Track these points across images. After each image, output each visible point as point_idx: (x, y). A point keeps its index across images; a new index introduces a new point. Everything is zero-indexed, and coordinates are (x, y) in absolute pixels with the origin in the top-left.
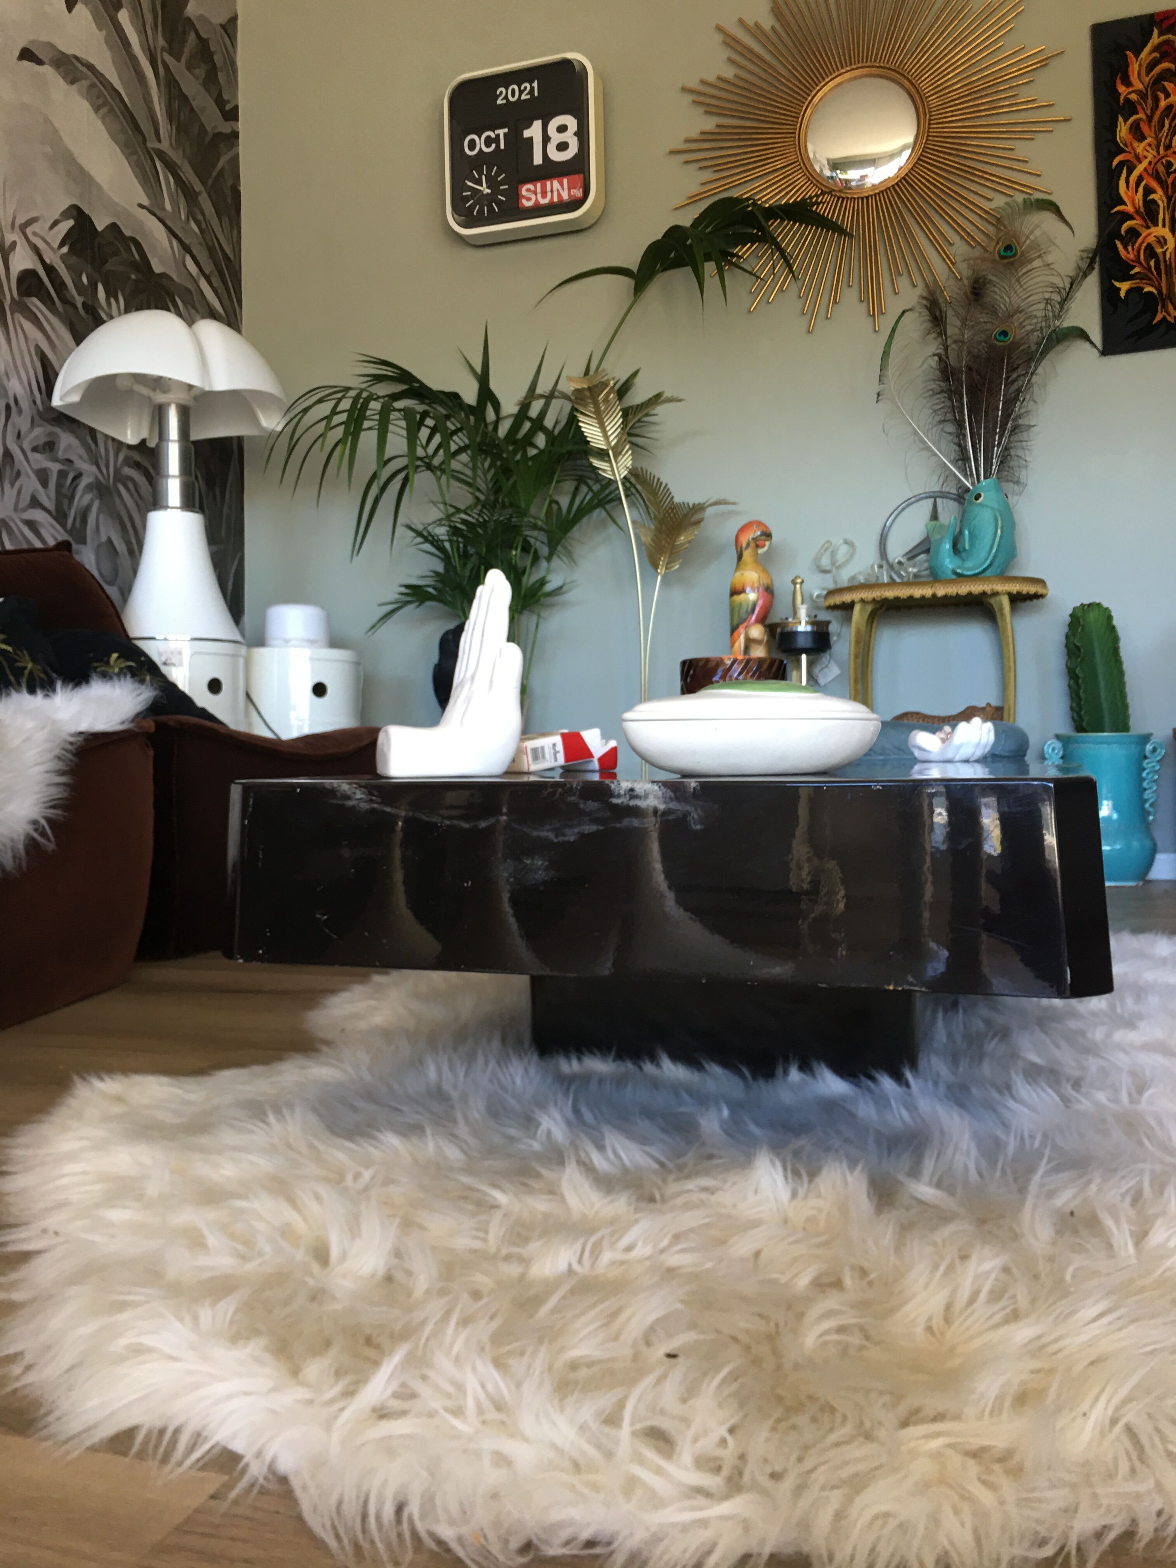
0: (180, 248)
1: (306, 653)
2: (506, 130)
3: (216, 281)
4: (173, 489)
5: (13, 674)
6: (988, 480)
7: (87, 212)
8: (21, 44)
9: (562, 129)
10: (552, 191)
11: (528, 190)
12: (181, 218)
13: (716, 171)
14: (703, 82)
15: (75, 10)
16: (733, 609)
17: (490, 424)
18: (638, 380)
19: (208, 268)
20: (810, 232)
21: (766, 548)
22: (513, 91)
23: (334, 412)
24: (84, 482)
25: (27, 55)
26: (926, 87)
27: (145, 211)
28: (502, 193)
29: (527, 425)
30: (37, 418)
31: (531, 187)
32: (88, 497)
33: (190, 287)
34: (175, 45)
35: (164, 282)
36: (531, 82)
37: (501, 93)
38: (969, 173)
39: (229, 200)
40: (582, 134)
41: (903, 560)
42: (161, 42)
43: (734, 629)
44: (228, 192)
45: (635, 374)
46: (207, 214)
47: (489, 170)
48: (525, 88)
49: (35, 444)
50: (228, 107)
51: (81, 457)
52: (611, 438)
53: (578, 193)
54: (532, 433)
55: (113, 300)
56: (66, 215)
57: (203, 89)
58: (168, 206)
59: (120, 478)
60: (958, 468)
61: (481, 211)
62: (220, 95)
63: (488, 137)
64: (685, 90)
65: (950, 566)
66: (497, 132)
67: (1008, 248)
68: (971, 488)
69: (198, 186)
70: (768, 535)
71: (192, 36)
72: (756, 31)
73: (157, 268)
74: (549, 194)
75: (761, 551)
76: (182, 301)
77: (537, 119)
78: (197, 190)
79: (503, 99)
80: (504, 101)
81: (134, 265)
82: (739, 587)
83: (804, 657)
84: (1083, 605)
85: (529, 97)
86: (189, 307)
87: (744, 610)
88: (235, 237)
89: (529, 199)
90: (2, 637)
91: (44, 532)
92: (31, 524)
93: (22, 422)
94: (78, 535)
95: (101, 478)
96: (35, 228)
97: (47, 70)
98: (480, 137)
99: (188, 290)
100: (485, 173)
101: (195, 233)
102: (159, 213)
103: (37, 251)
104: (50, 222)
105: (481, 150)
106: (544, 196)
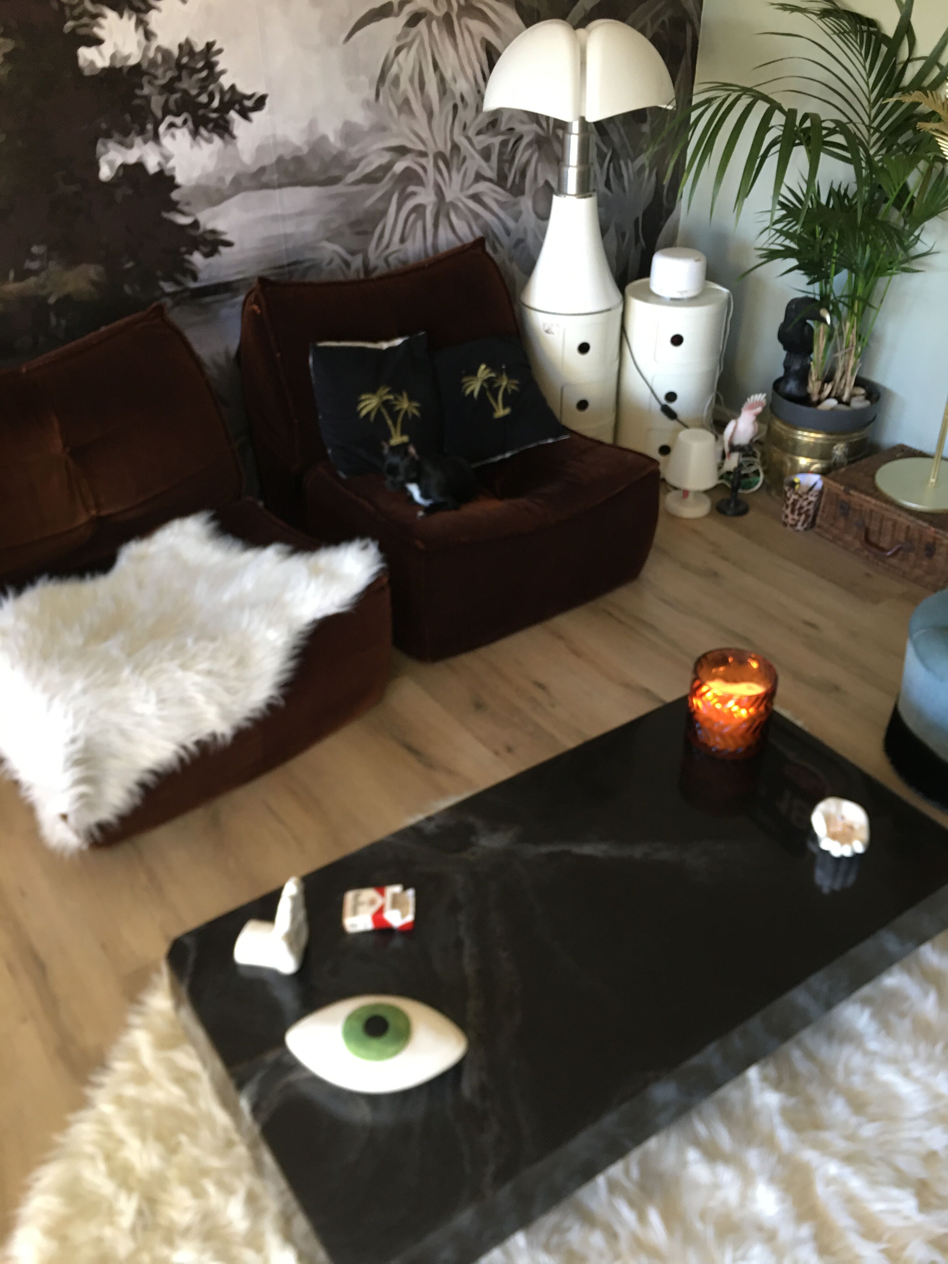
5: (391, 418)
24: (525, 142)
90: (387, 390)
91: (487, 200)
92: (476, 198)
93: (466, 115)
94: (518, 190)
95: (541, 132)
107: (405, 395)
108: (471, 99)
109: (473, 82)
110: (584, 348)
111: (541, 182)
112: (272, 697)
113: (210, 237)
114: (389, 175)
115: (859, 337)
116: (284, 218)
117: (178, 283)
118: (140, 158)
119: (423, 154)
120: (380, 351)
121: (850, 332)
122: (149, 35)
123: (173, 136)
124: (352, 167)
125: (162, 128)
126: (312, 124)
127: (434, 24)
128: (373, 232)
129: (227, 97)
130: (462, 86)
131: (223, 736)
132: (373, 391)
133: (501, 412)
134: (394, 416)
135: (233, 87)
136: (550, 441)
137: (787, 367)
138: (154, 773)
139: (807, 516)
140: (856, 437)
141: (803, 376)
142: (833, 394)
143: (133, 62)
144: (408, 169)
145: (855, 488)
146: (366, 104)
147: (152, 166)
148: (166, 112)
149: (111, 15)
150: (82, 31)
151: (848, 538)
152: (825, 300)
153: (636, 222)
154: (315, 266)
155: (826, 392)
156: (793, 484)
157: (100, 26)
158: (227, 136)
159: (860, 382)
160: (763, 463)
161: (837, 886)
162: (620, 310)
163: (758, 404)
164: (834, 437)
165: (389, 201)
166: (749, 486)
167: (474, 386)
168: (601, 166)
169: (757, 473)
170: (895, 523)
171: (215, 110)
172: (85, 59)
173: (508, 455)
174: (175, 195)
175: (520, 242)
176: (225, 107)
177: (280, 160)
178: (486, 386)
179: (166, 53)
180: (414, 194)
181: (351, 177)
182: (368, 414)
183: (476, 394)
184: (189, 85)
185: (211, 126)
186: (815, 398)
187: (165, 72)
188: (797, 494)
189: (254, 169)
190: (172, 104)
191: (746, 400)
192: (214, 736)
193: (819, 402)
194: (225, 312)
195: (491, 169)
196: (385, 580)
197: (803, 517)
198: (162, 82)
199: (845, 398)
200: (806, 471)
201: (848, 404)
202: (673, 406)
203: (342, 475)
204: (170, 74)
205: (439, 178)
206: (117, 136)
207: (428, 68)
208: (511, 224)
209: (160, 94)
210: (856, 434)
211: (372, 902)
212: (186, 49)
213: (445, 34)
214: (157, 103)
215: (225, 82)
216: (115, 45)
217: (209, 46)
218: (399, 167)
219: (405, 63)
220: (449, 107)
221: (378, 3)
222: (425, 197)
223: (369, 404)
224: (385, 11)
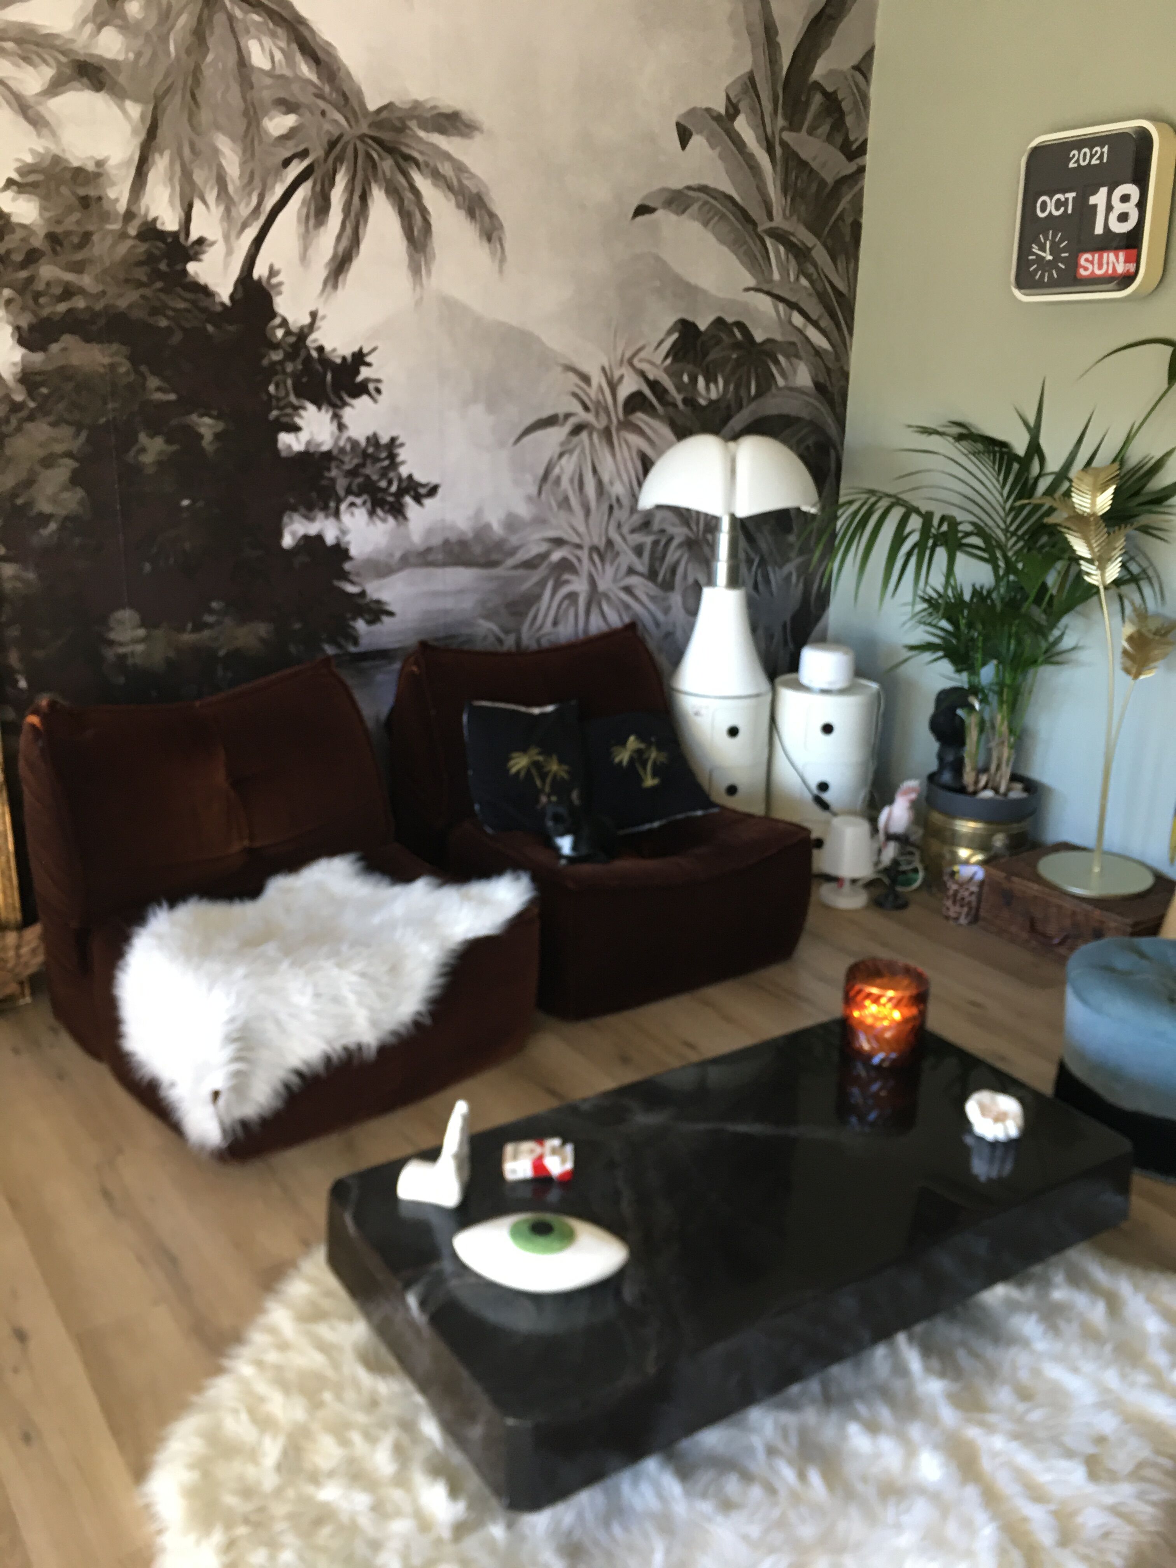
0: (787, 308)
2: (1074, 194)
3: (825, 322)
4: (722, 569)
5: (540, 779)
7: (690, 319)
8: (636, 203)
9: (1125, 198)
10: (1108, 263)
11: (1087, 260)
12: (789, 281)
15: (690, 145)
17: (1032, 478)
19: (817, 313)
22: (1085, 154)
24: (676, 542)
25: (642, 210)
27: (752, 293)
28: (1063, 260)
31: (1088, 256)
32: (678, 554)
33: (795, 339)
34: (796, 118)
35: (767, 347)
36: (1102, 147)
37: (1074, 155)
39: (848, 238)
40: (1141, 205)
42: (781, 122)
44: (847, 231)
46: (819, 262)
47: (1054, 236)
48: (1096, 152)
50: (854, 147)
51: (673, 525)
52: (1095, 551)
53: (1132, 267)
55: (712, 386)
56: (669, 333)
57: (826, 144)
58: (776, 276)
61: (1042, 276)
62: (846, 139)
63: (1058, 200)
66: (1067, 195)
69: (811, 242)
71: (817, 101)
74: (1105, 266)
77: (1103, 186)
78: (810, 245)
79: (1075, 162)
80: (1076, 165)
81: (737, 345)
85: (1098, 162)
88: (851, 272)
89: (1086, 269)
90: (537, 750)
91: (638, 593)
92: (628, 590)
93: (620, 514)
94: (668, 586)
95: (691, 535)
96: (642, 354)
97: (660, 214)
98: (1051, 199)
99: (793, 344)
100: (1050, 238)
101: (805, 288)
102: (766, 287)
103: (643, 374)
104: (655, 344)
105: (1050, 212)
106: (1100, 267)
107: (555, 757)
108: (626, 502)
109: (628, 486)
110: (733, 732)
111: (690, 580)
112: (419, 1013)
113: (373, 606)
114: (545, 564)
115: (1011, 731)
116: (444, 594)
117: (339, 646)
118: (322, 530)
119: (579, 547)
120: (532, 716)
121: (1002, 723)
122: (341, 427)
123: (352, 514)
124: (513, 552)
125: (343, 507)
126: (479, 512)
127: (595, 436)
128: (527, 614)
129: (404, 484)
130: (618, 489)
131: (369, 1046)
132: (524, 750)
133: (650, 782)
134: (543, 776)
135: (410, 477)
136: (699, 813)
137: (941, 757)
138: (299, 1073)
139: (970, 908)
140: (1016, 828)
141: (958, 767)
142: (990, 786)
143: (325, 448)
144: (563, 559)
145: (1018, 875)
146: (529, 499)
147: (330, 538)
148: (349, 491)
149: (311, 408)
150: (284, 420)
151: (1014, 929)
152: (975, 690)
153: (784, 626)
154: (470, 639)
155: (982, 783)
156: (953, 874)
157: (300, 417)
158: (400, 518)
159: (1015, 778)
160: (922, 861)
161: (994, 1174)
162: (769, 698)
163: (910, 790)
164: (991, 827)
165: (545, 586)
166: (909, 883)
167: (623, 756)
168: (750, 569)
169: (915, 871)
170: (1060, 907)
171: (392, 495)
172: (284, 443)
173: (656, 824)
174: (347, 566)
175: (669, 635)
176: (401, 492)
177: (446, 542)
178: (635, 756)
179: (355, 444)
180: (567, 582)
181: (511, 562)
182: (518, 772)
183: (625, 763)
184: (372, 471)
185: (387, 507)
186: (971, 789)
187: (352, 459)
188: (957, 882)
189: (421, 548)
190: (354, 487)
191: (899, 787)
192: (360, 1047)
193: (975, 793)
194: (380, 677)
195: (643, 564)
196: (536, 911)
197: (965, 909)
198: (347, 467)
199: (1003, 789)
200: (966, 862)
201: (1005, 794)
202: (827, 796)
203: (489, 830)
204: (356, 461)
205: (593, 570)
206: (303, 510)
207: (588, 472)
208: (660, 616)
209: (346, 477)
210: (1015, 825)
211: (532, 1151)
212: (373, 441)
213: (604, 443)
214: (341, 484)
215: (404, 471)
216: (312, 433)
217: (393, 440)
218: (556, 556)
219: (567, 467)
220: (605, 507)
221: (545, 414)
222: (579, 585)
223: (519, 763)
224: (551, 421)
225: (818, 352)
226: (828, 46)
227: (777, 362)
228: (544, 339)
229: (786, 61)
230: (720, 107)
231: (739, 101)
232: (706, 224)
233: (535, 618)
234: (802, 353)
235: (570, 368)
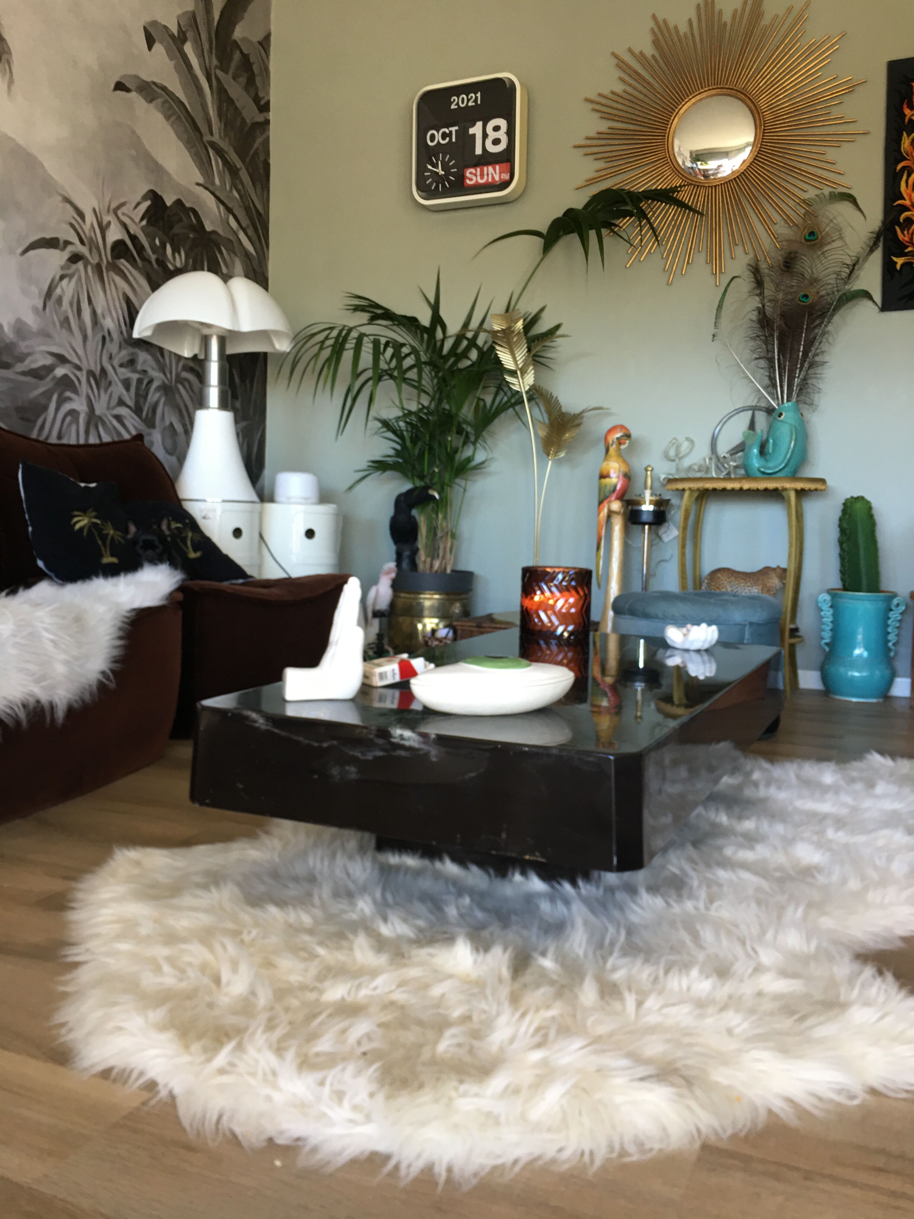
0: (225, 210)
1: (302, 508)
2: (457, 128)
3: (251, 232)
4: (213, 394)
5: (101, 539)
6: (790, 404)
7: (160, 193)
8: (116, 79)
9: (497, 129)
10: (488, 175)
11: (471, 173)
12: (226, 189)
13: (606, 162)
14: (600, 95)
15: (154, 49)
16: (600, 488)
17: (439, 341)
18: (544, 315)
19: (245, 222)
20: (672, 210)
21: (626, 445)
22: (463, 99)
23: (327, 338)
24: (155, 384)
25: (120, 86)
26: (763, 103)
27: (201, 188)
28: (453, 174)
29: (465, 343)
30: (123, 344)
31: (473, 170)
32: (157, 395)
33: (231, 238)
34: (224, 63)
35: (214, 237)
36: (475, 94)
37: (454, 100)
38: (791, 170)
39: (262, 171)
40: (511, 133)
41: (727, 455)
42: (215, 62)
43: (600, 503)
44: (261, 165)
45: (542, 310)
46: (245, 183)
47: (444, 158)
48: (472, 97)
49: (121, 362)
50: (263, 102)
51: (153, 368)
52: (519, 362)
53: (506, 177)
54: (468, 349)
55: (177, 255)
56: (144, 198)
57: (244, 92)
58: (217, 181)
59: (180, 380)
60: (769, 393)
61: (437, 187)
62: (257, 94)
63: (444, 133)
64: (587, 100)
65: (757, 465)
66: (450, 129)
67: (812, 234)
68: (777, 407)
69: (239, 164)
70: (628, 436)
71: (237, 56)
72: (641, 57)
73: (209, 227)
74: (486, 177)
75: (623, 447)
76: (225, 249)
77: (479, 120)
78: (239, 167)
79: (456, 105)
80: (456, 107)
81: (192, 228)
82: (605, 473)
83: (647, 527)
84: (852, 497)
85: (474, 104)
86: (231, 252)
87: (608, 489)
88: (265, 197)
89: (471, 180)
90: (94, 514)
91: (127, 423)
92: (118, 418)
93: (113, 347)
95: (166, 382)
96: (124, 209)
97: (133, 95)
98: (438, 133)
99: (230, 241)
100: (441, 159)
101: (236, 198)
102: (212, 188)
103: (125, 226)
104: (134, 205)
105: (438, 142)
106: (482, 178)
107: (109, 523)
108: (115, 335)
109: (117, 323)
110: (237, 533)
111: (167, 423)
114: (50, 376)
119: (79, 368)
120: (80, 487)
124: (21, 358)
127: (89, 268)
128: (35, 422)
130: (109, 323)
132: (84, 511)
133: (193, 554)
134: (104, 538)
136: (240, 582)
144: (65, 376)
146: (35, 310)
165: (50, 399)
180: (69, 399)
181: (20, 367)
182: (81, 529)
192: (51, 705)
195: (130, 398)
205: (90, 393)
207: (84, 299)
213: (97, 278)
218: (60, 372)
219: (67, 289)
220: (99, 337)
221: (48, 236)
222: (79, 405)
223: (81, 522)
224: (52, 243)
225: (247, 254)
226: (243, 18)
227: (221, 253)
228: (46, 165)
229: (216, 16)
230: (175, 30)
231: (187, 30)
232: (167, 118)
233: (42, 427)
234: (237, 250)
235: (67, 200)
